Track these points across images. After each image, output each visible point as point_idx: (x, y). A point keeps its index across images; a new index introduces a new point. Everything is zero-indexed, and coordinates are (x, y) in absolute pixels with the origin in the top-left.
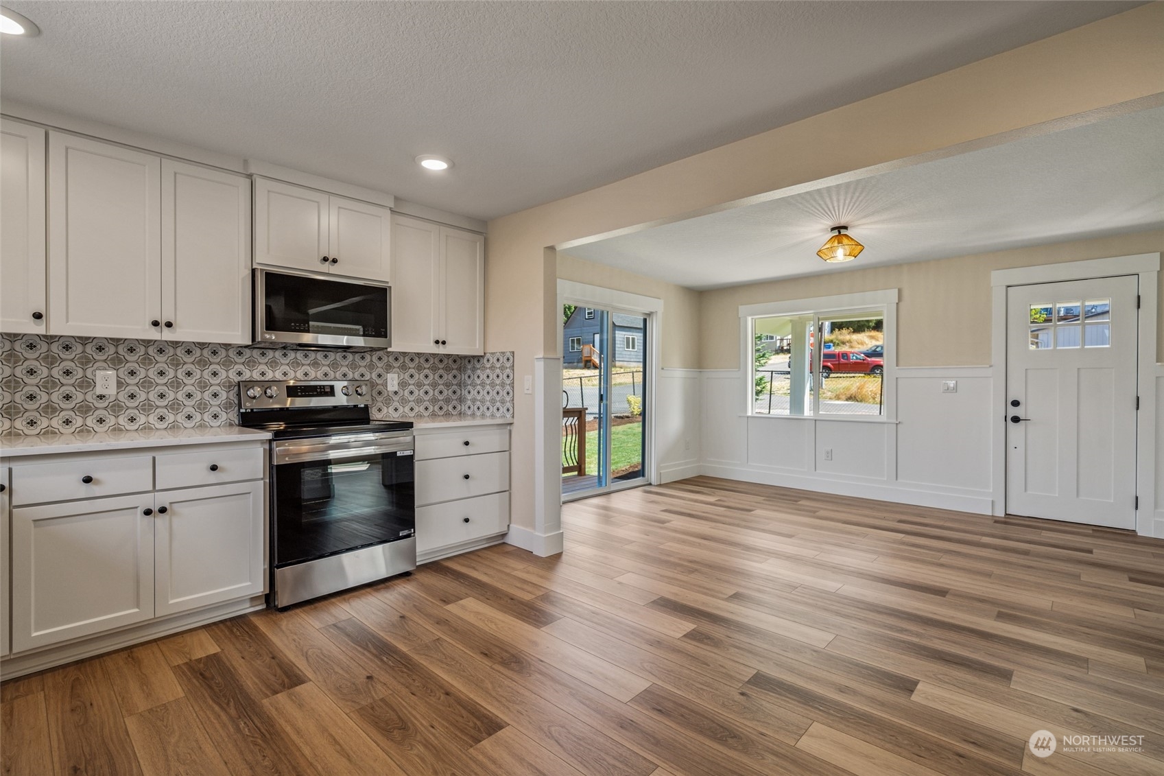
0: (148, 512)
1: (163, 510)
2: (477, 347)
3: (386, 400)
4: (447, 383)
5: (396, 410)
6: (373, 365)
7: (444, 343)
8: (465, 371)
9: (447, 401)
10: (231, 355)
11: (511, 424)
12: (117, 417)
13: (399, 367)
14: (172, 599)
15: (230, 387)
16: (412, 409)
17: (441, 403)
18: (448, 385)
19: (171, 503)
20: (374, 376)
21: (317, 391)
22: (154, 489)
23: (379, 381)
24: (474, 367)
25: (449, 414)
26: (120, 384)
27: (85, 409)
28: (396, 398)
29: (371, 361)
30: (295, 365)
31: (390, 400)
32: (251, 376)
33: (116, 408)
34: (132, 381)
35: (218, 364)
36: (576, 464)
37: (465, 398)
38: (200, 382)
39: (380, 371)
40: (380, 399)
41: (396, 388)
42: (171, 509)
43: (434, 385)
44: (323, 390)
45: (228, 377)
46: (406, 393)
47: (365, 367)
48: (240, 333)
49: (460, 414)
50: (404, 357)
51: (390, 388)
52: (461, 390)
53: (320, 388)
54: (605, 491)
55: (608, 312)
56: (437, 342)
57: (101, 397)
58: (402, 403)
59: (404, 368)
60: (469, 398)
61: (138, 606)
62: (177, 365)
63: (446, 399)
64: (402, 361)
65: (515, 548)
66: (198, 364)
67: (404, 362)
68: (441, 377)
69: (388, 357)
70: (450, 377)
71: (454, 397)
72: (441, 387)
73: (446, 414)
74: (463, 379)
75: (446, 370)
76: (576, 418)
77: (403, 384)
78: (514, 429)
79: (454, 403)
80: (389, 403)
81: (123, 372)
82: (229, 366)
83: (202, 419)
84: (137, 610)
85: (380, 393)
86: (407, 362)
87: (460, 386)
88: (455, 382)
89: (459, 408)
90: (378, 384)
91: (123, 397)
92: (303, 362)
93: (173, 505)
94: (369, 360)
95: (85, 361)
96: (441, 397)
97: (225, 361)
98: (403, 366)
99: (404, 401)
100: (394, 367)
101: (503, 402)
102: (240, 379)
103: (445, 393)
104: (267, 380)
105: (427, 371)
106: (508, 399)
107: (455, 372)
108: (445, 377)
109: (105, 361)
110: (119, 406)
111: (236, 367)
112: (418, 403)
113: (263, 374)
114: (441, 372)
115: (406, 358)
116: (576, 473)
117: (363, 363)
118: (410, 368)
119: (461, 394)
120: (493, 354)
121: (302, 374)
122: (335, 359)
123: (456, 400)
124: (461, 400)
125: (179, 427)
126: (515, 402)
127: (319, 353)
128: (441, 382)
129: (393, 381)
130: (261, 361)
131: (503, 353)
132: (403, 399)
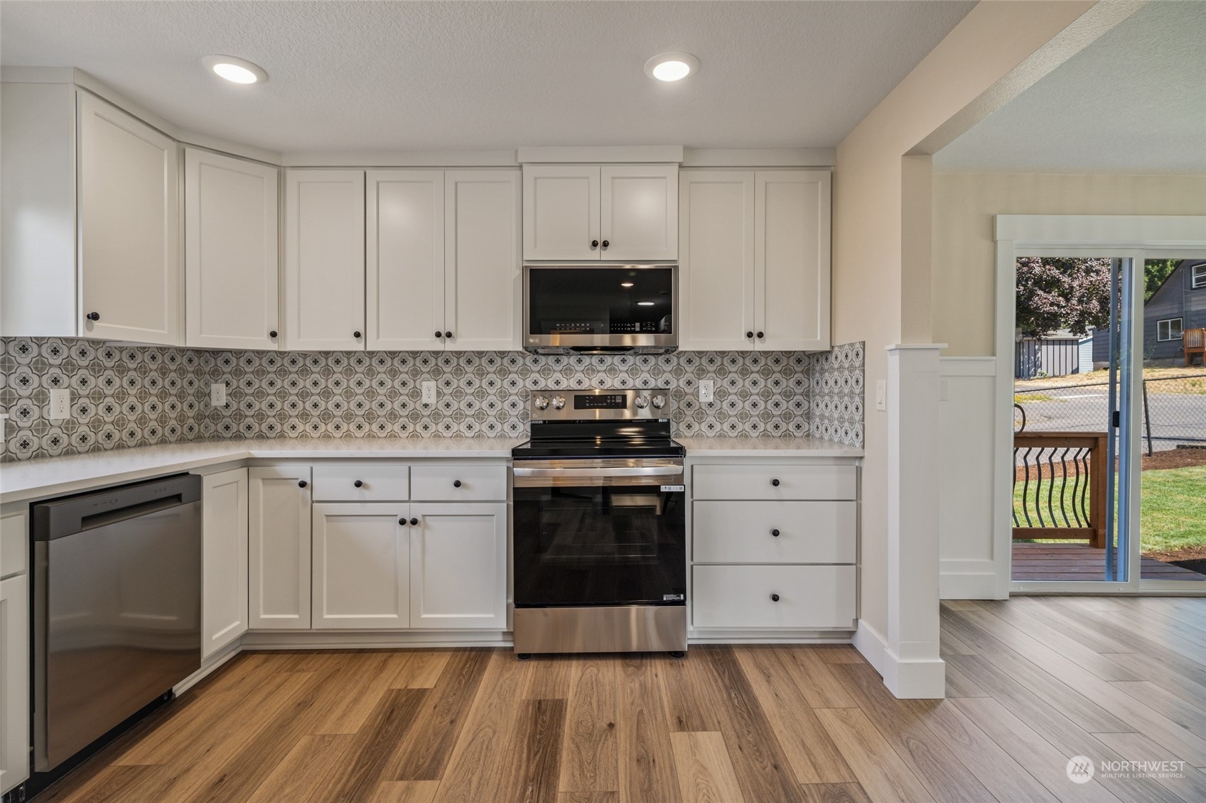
0: (402, 522)
1: (414, 522)
2: (819, 338)
3: (698, 414)
4: (786, 392)
5: (711, 427)
6: (681, 370)
7: (760, 335)
8: (813, 374)
9: (787, 417)
10: (528, 363)
11: (861, 458)
12: (437, 424)
13: (714, 372)
14: (424, 614)
15: (527, 396)
16: (733, 427)
17: (777, 420)
18: (788, 395)
19: (424, 516)
20: (682, 383)
21: (607, 402)
22: (409, 501)
23: (689, 390)
24: (822, 369)
25: (790, 436)
26: (439, 394)
27: (415, 417)
28: (711, 412)
29: (679, 364)
30: (590, 372)
31: (703, 414)
32: (546, 385)
33: (436, 416)
34: (448, 390)
35: (516, 373)
36: (1084, 525)
37: (813, 413)
38: (501, 392)
39: (689, 376)
40: (689, 412)
41: (711, 399)
42: (424, 522)
43: (766, 395)
44: (613, 401)
45: (524, 386)
46: (725, 405)
47: (670, 372)
48: (512, 339)
49: (808, 436)
50: (723, 358)
51: (703, 399)
52: (809, 402)
53: (611, 399)
54: (1122, 590)
55: (1131, 260)
56: (750, 335)
57: (426, 406)
58: (719, 418)
59: (721, 372)
60: (818, 414)
61: (396, 612)
62: (482, 375)
63: (785, 414)
64: (719, 363)
65: (860, 661)
66: (499, 374)
67: (722, 364)
68: (777, 383)
69: (701, 358)
70: (792, 383)
71: (799, 412)
72: (777, 398)
73: (785, 436)
74: (811, 386)
75: (785, 374)
76: (1085, 450)
77: (720, 394)
78: (865, 465)
79: (799, 420)
80: (701, 418)
81: (441, 383)
82: (526, 374)
83: (503, 430)
84: (396, 616)
85: (689, 405)
86: (726, 364)
87: (808, 396)
88: (799, 390)
89: (805, 427)
90: (686, 394)
91: (441, 406)
92: (599, 368)
93: (426, 517)
94: (675, 363)
95: (415, 373)
96: (776, 412)
97: (523, 370)
98: (720, 369)
99: (721, 416)
100: (709, 372)
101: (852, 422)
102: (535, 388)
103: (784, 405)
104: (561, 389)
105: (755, 376)
106: (857, 417)
107: (799, 376)
108: (784, 383)
109: (428, 372)
110: (439, 415)
111: (533, 375)
112: (742, 418)
113: (558, 383)
114: (777, 376)
115: (725, 359)
116: (1087, 541)
117: (668, 368)
118: (730, 372)
119: (809, 408)
120: (841, 347)
121: (598, 382)
122: (635, 364)
123: (801, 416)
124: (808, 416)
125: (483, 437)
126: (866, 422)
127: (616, 357)
128: (776, 390)
129: (706, 390)
130: (555, 368)
131: (852, 345)
132: (720, 413)
